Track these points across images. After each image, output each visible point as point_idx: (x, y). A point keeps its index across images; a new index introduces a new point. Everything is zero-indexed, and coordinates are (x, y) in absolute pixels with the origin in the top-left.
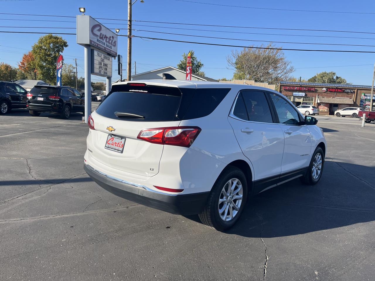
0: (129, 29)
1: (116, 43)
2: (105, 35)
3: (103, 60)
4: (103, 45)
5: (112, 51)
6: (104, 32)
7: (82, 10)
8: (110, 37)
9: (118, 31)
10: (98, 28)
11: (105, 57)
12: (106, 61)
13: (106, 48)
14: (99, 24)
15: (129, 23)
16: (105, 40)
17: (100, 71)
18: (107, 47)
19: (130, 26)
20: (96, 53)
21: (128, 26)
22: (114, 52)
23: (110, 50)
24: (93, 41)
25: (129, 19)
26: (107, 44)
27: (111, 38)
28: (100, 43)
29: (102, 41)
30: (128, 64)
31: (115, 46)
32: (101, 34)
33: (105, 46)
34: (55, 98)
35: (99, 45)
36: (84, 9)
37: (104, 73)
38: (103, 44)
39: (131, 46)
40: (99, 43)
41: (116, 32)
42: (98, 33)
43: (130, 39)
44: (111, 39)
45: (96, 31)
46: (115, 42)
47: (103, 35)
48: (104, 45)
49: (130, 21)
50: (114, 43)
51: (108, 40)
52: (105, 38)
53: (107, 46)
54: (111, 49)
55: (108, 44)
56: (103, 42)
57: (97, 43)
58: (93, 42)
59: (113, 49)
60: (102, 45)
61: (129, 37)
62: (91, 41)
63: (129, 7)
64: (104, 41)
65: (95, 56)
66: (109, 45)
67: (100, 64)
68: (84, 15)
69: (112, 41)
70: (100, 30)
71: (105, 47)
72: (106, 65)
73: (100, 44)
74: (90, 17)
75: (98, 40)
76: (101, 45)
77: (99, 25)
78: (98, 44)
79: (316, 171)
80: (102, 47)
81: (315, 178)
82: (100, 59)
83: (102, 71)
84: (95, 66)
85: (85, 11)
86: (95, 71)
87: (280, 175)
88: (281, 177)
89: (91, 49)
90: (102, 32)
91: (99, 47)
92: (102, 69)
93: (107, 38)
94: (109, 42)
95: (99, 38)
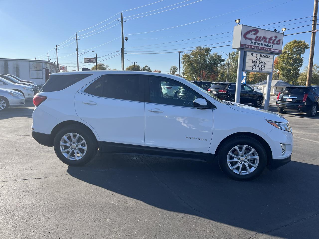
1: (281, 41)
3: (259, 59)
4: (260, 46)
5: (273, 49)
7: (238, 21)
8: (272, 37)
10: (254, 32)
11: (262, 56)
12: (263, 59)
13: (264, 48)
15: (313, 19)
17: (254, 69)
18: (266, 47)
19: (315, 21)
20: (249, 54)
21: (313, 21)
22: (277, 50)
23: (270, 49)
25: (314, 15)
26: (265, 44)
27: (274, 38)
30: (310, 59)
31: (278, 44)
32: (257, 37)
33: (263, 46)
34: (222, 92)
35: (253, 46)
36: (239, 20)
37: (261, 69)
39: (314, 41)
40: (254, 45)
41: (283, 31)
43: (314, 34)
44: (272, 39)
45: (249, 36)
46: (279, 41)
47: (260, 37)
50: (277, 41)
51: (267, 40)
52: (262, 39)
56: (259, 43)
57: (250, 45)
58: (244, 46)
59: (276, 47)
60: (258, 46)
61: (312, 32)
62: (242, 45)
63: (315, 4)
64: (262, 42)
65: (247, 56)
66: (268, 44)
67: (255, 62)
68: (239, 24)
69: (274, 40)
70: (256, 34)
72: (264, 63)
73: (256, 45)
74: (243, 25)
75: (252, 43)
77: (255, 30)
79: (241, 166)
80: (257, 48)
81: (239, 174)
82: (254, 58)
83: (257, 68)
84: (247, 64)
85: (239, 22)
86: (246, 69)
87: (144, 147)
88: (145, 149)
89: (244, 51)
90: (259, 35)
91: (253, 48)
92: (258, 66)
93: (266, 39)
94: (269, 42)
95: (254, 41)
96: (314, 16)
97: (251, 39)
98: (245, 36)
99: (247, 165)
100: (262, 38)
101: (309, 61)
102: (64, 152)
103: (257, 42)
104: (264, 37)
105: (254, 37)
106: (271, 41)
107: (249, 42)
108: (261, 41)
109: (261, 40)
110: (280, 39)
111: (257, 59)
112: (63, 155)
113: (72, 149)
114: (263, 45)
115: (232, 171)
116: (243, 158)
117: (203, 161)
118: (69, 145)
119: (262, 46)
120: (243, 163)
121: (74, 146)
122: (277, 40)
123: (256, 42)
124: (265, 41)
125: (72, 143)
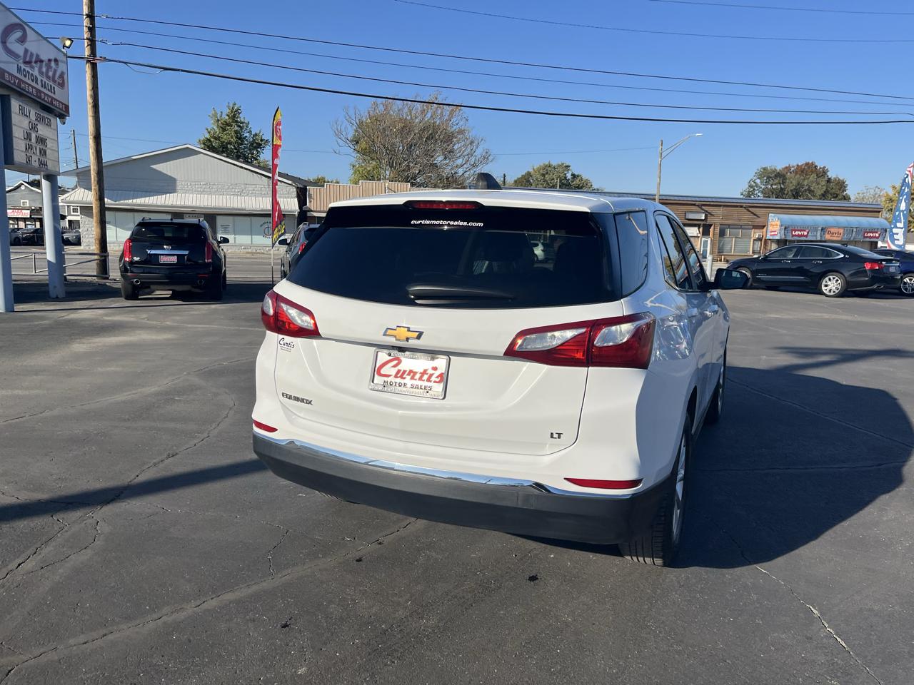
0: (87, 39)
1: (65, 77)
2: (38, 56)
3: (34, 128)
4: (34, 84)
5: (56, 100)
6: (33, 46)
8: (50, 60)
9: (68, 43)
10: (18, 34)
11: (39, 119)
12: (42, 130)
13: (40, 92)
14: (19, 21)
15: (86, 22)
16: (36, 69)
17: (29, 159)
18: (43, 90)
19: (92, 30)
20: (15, 106)
21: (86, 30)
22: (63, 104)
23: (52, 98)
24: (7, 71)
25: (85, 10)
26: (42, 81)
27: (53, 64)
28: (25, 76)
29: (31, 72)
31: (62, 85)
32: (26, 51)
33: (39, 87)
35: (23, 82)
37: (41, 163)
38: (33, 81)
40: (22, 78)
41: (64, 46)
42: (19, 49)
43: (94, 67)
44: (51, 67)
45: (12, 43)
46: (62, 76)
47: (32, 54)
48: (36, 82)
49: (91, 16)
50: (60, 77)
51: (44, 69)
52: (36, 62)
53: (42, 86)
54: (52, 95)
55: (44, 80)
56: (32, 75)
57: (17, 78)
58: (6, 76)
59: (58, 94)
60: (30, 82)
61: (88, 61)
64: (36, 73)
65: (13, 115)
66: (47, 82)
67: (28, 137)
69: (55, 71)
70: (22, 40)
71: (38, 91)
72: (42, 141)
73: (26, 80)
75: (19, 69)
76: (27, 83)
77: (20, 26)
78: (20, 80)
80: (30, 90)
82: (26, 124)
83: (33, 158)
84: (15, 143)
86: (15, 160)
89: (2, 96)
90: (29, 45)
91: (22, 89)
92: (35, 151)
93: (41, 62)
94: (47, 76)
95: (21, 64)
96: (88, 16)
97: (15, 56)
100: (34, 58)
101: (91, 142)
103: (28, 69)
104: (38, 58)
105: (21, 49)
106: (51, 74)
107: (13, 67)
108: (33, 68)
109: (33, 63)
111: (30, 126)
119: (37, 86)
122: (59, 72)
124: (40, 71)
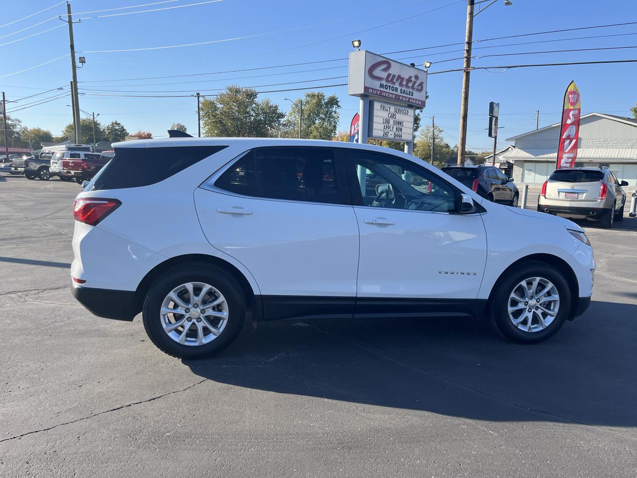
0: (466, 57)
1: (424, 85)
3: (393, 116)
4: (394, 92)
5: (414, 99)
7: (356, 44)
8: (410, 77)
9: (428, 65)
10: (384, 66)
11: (399, 111)
12: (399, 117)
13: (399, 96)
14: (385, 59)
15: (466, 47)
17: (386, 134)
18: (402, 94)
20: (377, 105)
21: (465, 52)
22: (419, 101)
23: (410, 98)
24: (371, 88)
25: (466, 40)
26: (401, 89)
27: (413, 79)
28: (387, 89)
30: (461, 117)
31: (420, 90)
32: (389, 75)
33: (399, 93)
35: (384, 92)
36: (359, 41)
37: (395, 135)
38: (393, 90)
39: (468, 87)
40: (384, 90)
41: (426, 67)
42: (383, 75)
43: (468, 74)
44: (411, 81)
45: (378, 72)
46: (421, 84)
47: (394, 76)
48: (396, 91)
49: (469, 43)
50: (419, 85)
51: (404, 83)
52: (397, 80)
53: (401, 93)
54: (411, 97)
55: (404, 88)
56: (393, 87)
57: (379, 91)
58: (370, 91)
59: (417, 95)
60: (391, 91)
61: (465, 71)
62: (366, 89)
63: (468, 20)
64: (397, 85)
65: (375, 111)
66: (406, 90)
67: (387, 122)
68: (359, 50)
69: (415, 83)
70: (386, 69)
71: (397, 95)
72: (400, 123)
73: (388, 90)
74: (366, 51)
75: (382, 86)
76: (387, 92)
77: (386, 62)
78: (381, 91)
79: (530, 316)
80: (390, 96)
81: (527, 331)
82: (385, 114)
83: (390, 133)
84: (375, 126)
85: (360, 44)
86: (374, 134)
87: (356, 299)
88: (358, 303)
89: (370, 101)
90: (392, 71)
91: (384, 96)
92: (391, 129)
93: (402, 79)
94: (407, 86)
95: (384, 82)
96: (467, 43)
97: (380, 79)
98: (370, 71)
99: (539, 312)
100: (396, 78)
101: (461, 121)
102: (170, 331)
103: (390, 85)
104: (399, 77)
105: (384, 75)
106: (410, 85)
107: (376, 84)
108: (394, 83)
109: (394, 81)
110: (423, 81)
111: (390, 115)
112: (168, 336)
113: (189, 319)
114: (399, 91)
115: (517, 327)
116: (533, 302)
117: (466, 315)
118: (183, 312)
119: (396, 93)
120: (534, 310)
121: (195, 312)
122: (418, 82)
123: (388, 85)
124: (401, 84)
125: (190, 306)
